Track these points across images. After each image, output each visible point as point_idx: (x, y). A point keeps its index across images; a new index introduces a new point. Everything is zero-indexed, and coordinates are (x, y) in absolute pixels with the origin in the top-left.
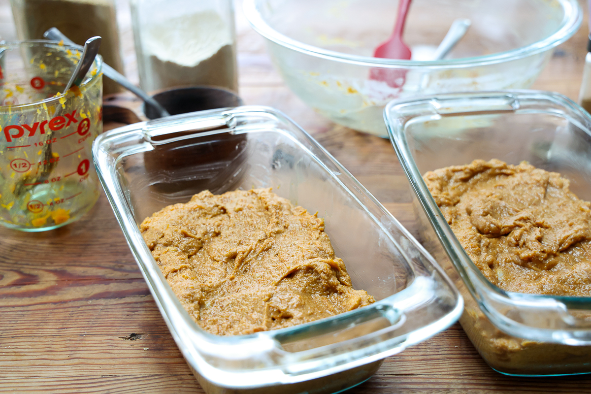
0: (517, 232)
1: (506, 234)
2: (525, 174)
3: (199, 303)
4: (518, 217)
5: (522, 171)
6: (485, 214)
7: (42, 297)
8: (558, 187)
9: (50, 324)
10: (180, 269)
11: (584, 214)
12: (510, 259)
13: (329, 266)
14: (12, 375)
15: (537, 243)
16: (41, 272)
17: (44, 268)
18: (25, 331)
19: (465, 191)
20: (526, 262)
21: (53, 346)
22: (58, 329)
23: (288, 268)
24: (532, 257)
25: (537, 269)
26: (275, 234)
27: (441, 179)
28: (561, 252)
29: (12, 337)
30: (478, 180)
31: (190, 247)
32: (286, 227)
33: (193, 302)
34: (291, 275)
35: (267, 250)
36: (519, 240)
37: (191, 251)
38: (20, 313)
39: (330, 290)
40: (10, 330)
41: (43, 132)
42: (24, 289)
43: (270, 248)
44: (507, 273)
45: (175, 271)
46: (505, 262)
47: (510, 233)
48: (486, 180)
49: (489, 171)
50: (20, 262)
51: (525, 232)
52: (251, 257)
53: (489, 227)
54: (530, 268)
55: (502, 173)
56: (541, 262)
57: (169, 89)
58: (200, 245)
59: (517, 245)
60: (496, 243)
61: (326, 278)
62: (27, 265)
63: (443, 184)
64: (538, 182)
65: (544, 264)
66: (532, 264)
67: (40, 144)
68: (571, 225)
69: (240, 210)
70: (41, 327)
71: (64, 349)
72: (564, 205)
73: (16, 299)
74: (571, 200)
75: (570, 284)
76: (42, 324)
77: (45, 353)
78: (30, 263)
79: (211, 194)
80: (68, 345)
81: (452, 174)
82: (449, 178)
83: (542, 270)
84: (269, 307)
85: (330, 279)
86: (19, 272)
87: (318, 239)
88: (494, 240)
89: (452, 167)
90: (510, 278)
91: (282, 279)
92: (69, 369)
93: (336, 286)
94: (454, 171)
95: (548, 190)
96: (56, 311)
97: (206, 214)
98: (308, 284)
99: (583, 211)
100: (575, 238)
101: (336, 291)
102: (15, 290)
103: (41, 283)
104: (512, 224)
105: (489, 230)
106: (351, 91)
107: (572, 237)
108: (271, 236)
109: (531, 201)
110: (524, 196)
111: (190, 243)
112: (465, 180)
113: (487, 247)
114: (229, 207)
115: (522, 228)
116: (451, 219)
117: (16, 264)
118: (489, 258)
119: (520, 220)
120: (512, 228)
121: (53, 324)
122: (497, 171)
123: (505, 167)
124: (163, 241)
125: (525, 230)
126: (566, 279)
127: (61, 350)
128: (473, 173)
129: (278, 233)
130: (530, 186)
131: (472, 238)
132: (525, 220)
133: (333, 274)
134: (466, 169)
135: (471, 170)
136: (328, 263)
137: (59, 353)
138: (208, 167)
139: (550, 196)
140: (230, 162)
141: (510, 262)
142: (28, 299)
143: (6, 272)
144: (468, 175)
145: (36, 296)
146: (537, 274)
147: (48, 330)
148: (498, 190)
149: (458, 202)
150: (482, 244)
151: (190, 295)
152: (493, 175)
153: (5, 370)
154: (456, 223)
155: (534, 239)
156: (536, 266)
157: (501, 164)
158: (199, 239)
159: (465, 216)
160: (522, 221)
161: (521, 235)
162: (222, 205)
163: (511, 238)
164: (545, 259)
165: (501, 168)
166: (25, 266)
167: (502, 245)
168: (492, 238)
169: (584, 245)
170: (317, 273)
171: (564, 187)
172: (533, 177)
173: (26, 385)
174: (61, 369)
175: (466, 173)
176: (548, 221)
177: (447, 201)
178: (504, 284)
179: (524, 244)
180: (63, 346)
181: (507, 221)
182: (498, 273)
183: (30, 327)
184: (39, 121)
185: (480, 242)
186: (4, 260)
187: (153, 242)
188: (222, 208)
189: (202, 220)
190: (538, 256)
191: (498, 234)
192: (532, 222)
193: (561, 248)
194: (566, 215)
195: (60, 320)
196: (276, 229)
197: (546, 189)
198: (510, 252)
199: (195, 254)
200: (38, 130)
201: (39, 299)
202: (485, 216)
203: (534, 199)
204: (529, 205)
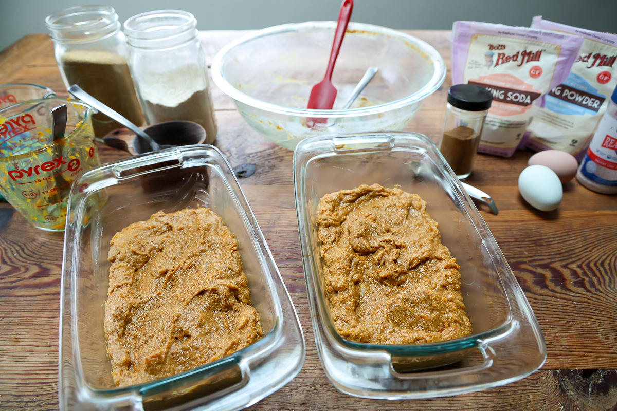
0: (380, 253)
1: (373, 252)
2: (395, 197)
3: (125, 321)
4: (382, 239)
5: (394, 194)
6: (360, 236)
7: (47, 288)
8: (418, 209)
9: (46, 313)
10: (123, 285)
11: (433, 233)
12: (372, 275)
13: (228, 289)
14: (7, 359)
15: (392, 265)
16: (53, 266)
17: (56, 263)
18: (27, 319)
19: (352, 210)
20: (383, 281)
21: (42, 334)
22: (50, 318)
23: (199, 288)
24: (387, 277)
25: (391, 285)
26: (200, 253)
27: (334, 201)
28: (411, 269)
29: (18, 324)
30: (362, 201)
31: (138, 263)
32: (209, 246)
33: (120, 320)
34: (202, 293)
35: (191, 267)
36: (381, 260)
37: (139, 265)
38: (29, 302)
39: (228, 308)
40: (18, 317)
41: (38, 173)
42: (38, 281)
43: (194, 265)
44: (368, 287)
45: (120, 287)
46: (369, 277)
47: (376, 251)
48: (368, 200)
49: (371, 193)
50: (43, 257)
51: (386, 253)
52: (179, 272)
53: (361, 247)
54: (385, 285)
55: (380, 195)
56: (394, 280)
57: (158, 124)
58: (146, 260)
59: (379, 264)
60: (364, 260)
61: (225, 299)
62: (47, 259)
63: (335, 204)
64: (403, 205)
65: (396, 282)
66: (387, 282)
67: (38, 181)
68: (421, 246)
69: (181, 229)
70: (38, 315)
71: (48, 337)
72: (419, 225)
73: (30, 290)
74: (426, 220)
75: (411, 303)
76: (40, 313)
77: (35, 340)
78: (49, 258)
79: (164, 214)
80: (52, 333)
81: (343, 197)
82: (341, 199)
83: (394, 286)
84: (175, 327)
85: (228, 300)
86: (40, 266)
87: (230, 258)
88: (363, 257)
89: (344, 191)
90: (369, 293)
91: (194, 297)
92: (47, 355)
93: (232, 306)
94: (345, 194)
95: (410, 211)
96: (53, 301)
97: (156, 231)
98: (213, 302)
99: (432, 230)
100: (421, 259)
101: (233, 309)
102: (33, 282)
103: (50, 276)
104: (378, 246)
105: (360, 250)
106: (278, 128)
107: (419, 258)
108: (196, 255)
109: (397, 221)
110: (392, 217)
111: (137, 259)
112: (352, 201)
113: (357, 265)
114: (175, 226)
115: (384, 250)
116: (335, 238)
117: (39, 258)
118: (355, 277)
119: (384, 241)
120: (377, 248)
121: (47, 313)
122: (377, 193)
123: (383, 190)
124: (119, 257)
125: (386, 251)
126: (409, 298)
127: (46, 337)
128: (359, 195)
129: (202, 251)
130: (397, 208)
131: (345, 259)
132: (388, 242)
133: (231, 295)
134: (353, 192)
135: (357, 193)
136: (228, 287)
137: (43, 341)
138: (162, 194)
139: (411, 216)
140: (179, 189)
141: (372, 277)
142: (38, 289)
143: (31, 265)
144: (355, 198)
145: (43, 288)
146: (389, 290)
147: (43, 319)
148: (375, 211)
149: (345, 220)
150: (352, 263)
151: (118, 315)
152: (374, 196)
153: (4, 354)
154: (339, 241)
155: (391, 261)
156: (390, 283)
157: (380, 188)
158: (146, 255)
159: (346, 234)
160: (385, 243)
161: (383, 255)
162: (170, 223)
163: (376, 257)
164: (397, 278)
165: (379, 191)
166: (45, 261)
167: (369, 263)
168: (363, 255)
169: (428, 263)
170: (219, 295)
171: (422, 209)
172: (401, 201)
173: (14, 369)
174: (41, 355)
175: (353, 196)
176: (405, 241)
177: (334, 223)
178: (365, 298)
179: (384, 263)
180: (48, 334)
181: (376, 241)
182: (361, 289)
183: (31, 315)
184: (34, 166)
185: (351, 261)
186: (33, 255)
187: (113, 257)
188: (170, 226)
189: (152, 237)
190: (392, 276)
191: (367, 253)
192: (393, 244)
193: (410, 267)
194: (419, 235)
195: (53, 310)
196: (202, 248)
197: (408, 210)
198: (373, 269)
199: (141, 267)
200: (33, 172)
201: (46, 291)
202: (359, 238)
203: (399, 219)
204: (395, 224)
